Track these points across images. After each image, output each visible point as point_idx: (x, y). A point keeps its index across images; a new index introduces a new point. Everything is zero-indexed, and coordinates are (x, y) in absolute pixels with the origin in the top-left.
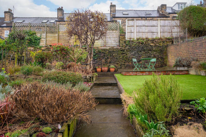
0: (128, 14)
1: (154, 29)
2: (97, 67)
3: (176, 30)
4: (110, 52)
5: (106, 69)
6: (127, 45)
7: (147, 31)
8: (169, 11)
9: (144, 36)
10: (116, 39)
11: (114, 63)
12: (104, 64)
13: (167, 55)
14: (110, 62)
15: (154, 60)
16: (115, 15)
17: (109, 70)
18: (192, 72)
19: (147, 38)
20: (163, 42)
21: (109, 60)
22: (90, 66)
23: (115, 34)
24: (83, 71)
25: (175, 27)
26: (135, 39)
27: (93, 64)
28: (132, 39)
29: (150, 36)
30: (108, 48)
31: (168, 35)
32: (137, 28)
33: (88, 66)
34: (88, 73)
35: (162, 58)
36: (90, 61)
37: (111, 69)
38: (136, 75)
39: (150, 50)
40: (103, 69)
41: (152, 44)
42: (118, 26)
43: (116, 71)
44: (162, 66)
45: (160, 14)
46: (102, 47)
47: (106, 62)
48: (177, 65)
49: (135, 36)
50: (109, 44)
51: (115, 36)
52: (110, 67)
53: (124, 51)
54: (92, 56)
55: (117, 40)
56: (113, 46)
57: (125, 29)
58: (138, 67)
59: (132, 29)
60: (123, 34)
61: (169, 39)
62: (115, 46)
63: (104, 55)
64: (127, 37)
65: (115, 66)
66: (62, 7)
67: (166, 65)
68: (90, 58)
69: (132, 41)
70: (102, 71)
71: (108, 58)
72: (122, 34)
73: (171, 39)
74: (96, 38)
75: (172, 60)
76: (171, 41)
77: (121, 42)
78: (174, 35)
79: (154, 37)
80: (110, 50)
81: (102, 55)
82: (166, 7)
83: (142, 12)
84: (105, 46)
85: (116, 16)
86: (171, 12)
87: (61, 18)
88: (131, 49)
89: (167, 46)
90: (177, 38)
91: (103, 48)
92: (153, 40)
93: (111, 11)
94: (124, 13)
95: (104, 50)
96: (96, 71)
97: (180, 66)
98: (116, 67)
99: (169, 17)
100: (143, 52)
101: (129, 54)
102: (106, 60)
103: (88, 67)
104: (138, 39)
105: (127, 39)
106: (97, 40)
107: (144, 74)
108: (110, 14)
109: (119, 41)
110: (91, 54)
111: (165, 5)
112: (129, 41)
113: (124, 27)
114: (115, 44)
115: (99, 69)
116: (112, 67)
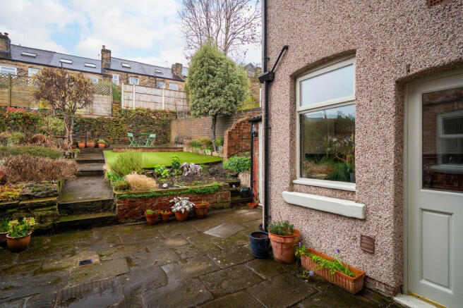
0: (130, 68)
1: (157, 99)
2: (79, 142)
4: (98, 123)
5: (92, 144)
6: (122, 115)
7: (148, 100)
8: (184, 73)
9: (145, 106)
11: (104, 137)
12: (89, 138)
13: (170, 131)
14: (99, 136)
15: (153, 136)
16: (109, 65)
17: (97, 146)
19: (148, 109)
20: (167, 116)
21: (97, 133)
22: (69, 140)
23: (105, 100)
24: (58, 147)
26: (134, 109)
27: (73, 137)
28: (129, 109)
29: (152, 107)
30: (96, 117)
31: (172, 108)
32: (137, 95)
33: (65, 140)
34: (66, 149)
35: (165, 134)
36: (69, 134)
37: (100, 145)
39: (152, 124)
40: (88, 144)
41: (153, 117)
42: (111, 90)
43: (106, 147)
44: (164, 143)
45: (174, 75)
46: (86, 114)
47: (93, 135)
48: (177, 143)
49: (133, 105)
50: (97, 111)
51: (106, 102)
52: (98, 142)
53: (118, 122)
54: (72, 127)
55: (109, 107)
56: (103, 115)
58: (134, 142)
59: (130, 95)
60: (117, 101)
61: (173, 113)
62: (106, 115)
63: (90, 127)
64: (124, 105)
65: (106, 141)
66: (5, 34)
67: (169, 142)
68: (69, 130)
69: (130, 111)
70: (86, 147)
71: (95, 130)
73: (176, 113)
75: (174, 135)
77: (114, 110)
78: (180, 108)
79: (158, 108)
80: (98, 120)
81: (88, 125)
82: (182, 68)
83: (151, 68)
84: (91, 114)
85: (111, 68)
87: (4, 53)
88: (128, 121)
89: (170, 121)
91: (88, 116)
92: (155, 113)
93: (102, 59)
94: (124, 65)
95: (90, 119)
96: (78, 147)
99: (184, 81)
100: (143, 125)
101: (125, 127)
102: (92, 132)
103: (66, 142)
104: (137, 109)
105: (123, 107)
108: (102, 62)
109: (112, 110)
110: (70, 125)
111: (181, 65)
112: (126, 111)
114: (106, 112)
115: (82, 145)
116: (102, 142)
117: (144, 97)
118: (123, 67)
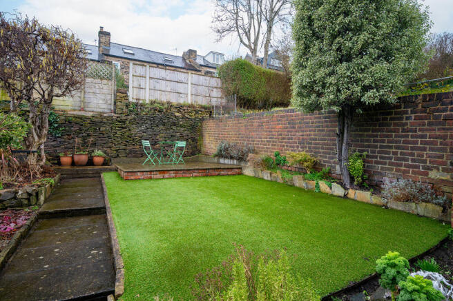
0: (133, 54)
1: (181, 88)
2: (61, 155)
3: (216, 93)
4: (93, 123)
5: (82, 157)
6: (131, 111)
7: (168, 89)
8: (199, 61)
9: (164, 98)
10: (109, 97)
11: (102, 145)
12: (79, 149)
13: (202, 135)
14: (94, 144)
15: (182, 144)
16: (108, 50)
17: (91, 162)
18: (248, 171)
19: (168, 103)
20: (197, 113)
21: (91, 139)
22: (40, 156)
23: (105, 87)
25: (215, 90)
26: (147, 102)
27: (52, 146)
28: (141, 102)
29: (174, 100)
30: (90, 114)
31: (203, 102)
32: (152, 81)
33: (31, 156)
35: (194, 140)
36: (40, 144)
37: (96, 160)
38: (151, 178)
39: (175, 125)
40: (76, 158)
41: (177, 114)
42: (114, 72)
43: (106, 163)
44: (193, 154)
45: (186, 64)
46: (75, 110)
47: (84, 144)
48: (219, 155)
49: (147, 96)
50: (91, 105)
51: (105, 91)
52: (93, 154)
53: (124, 122)
54: (45, 132)
55: (111, 99)
56: (101, 110)
57: (128, 79)
59: (142, 81)
61: (205, 108)
62: (106, 111)
63: (80, 129)
64: (132, 95)
65: (105, 152)
68: (40, 137)
69: (141, 105)
70: (73, 163)
71: (89, 135)
72: (122, 89)
73: (209, 108)
74: (57, 91)
75: (211, 144)
76: (209, 110)
77: (118, 104)
78: (214, 102)
79: (182, 101)
80: (94, 119)
81: (76, 128)
82: (196, 55)
83: (159, 56)
84: (82, 109)
85: (111, 53)
86: (202, 63)
88: (139, 120)
89: (202, 120)
90: (217, 107)
91: (77, 113)
92: (179, 108)
93: (100, 43)
94: (126, 51)
95: (81, 118)
97: (226, 157)
98: (108, 154)
99: (200, 71)
100: (161, 127)
101: (135, 130)
102: (84, 139)
103: (32, 159)
104: (152, 103)
105: (131, 100)
106: (57, 96)
107: (166, 176)
108: (99, 47)
109: (115, 103)
110: (40, 128)
111: (195, 52)
112: (136, 105)
113: (125, 76)
114: (105, 106)
115: (66, 160)
116: (99, 155)
117: (163, 85)
118: (125, 53)
